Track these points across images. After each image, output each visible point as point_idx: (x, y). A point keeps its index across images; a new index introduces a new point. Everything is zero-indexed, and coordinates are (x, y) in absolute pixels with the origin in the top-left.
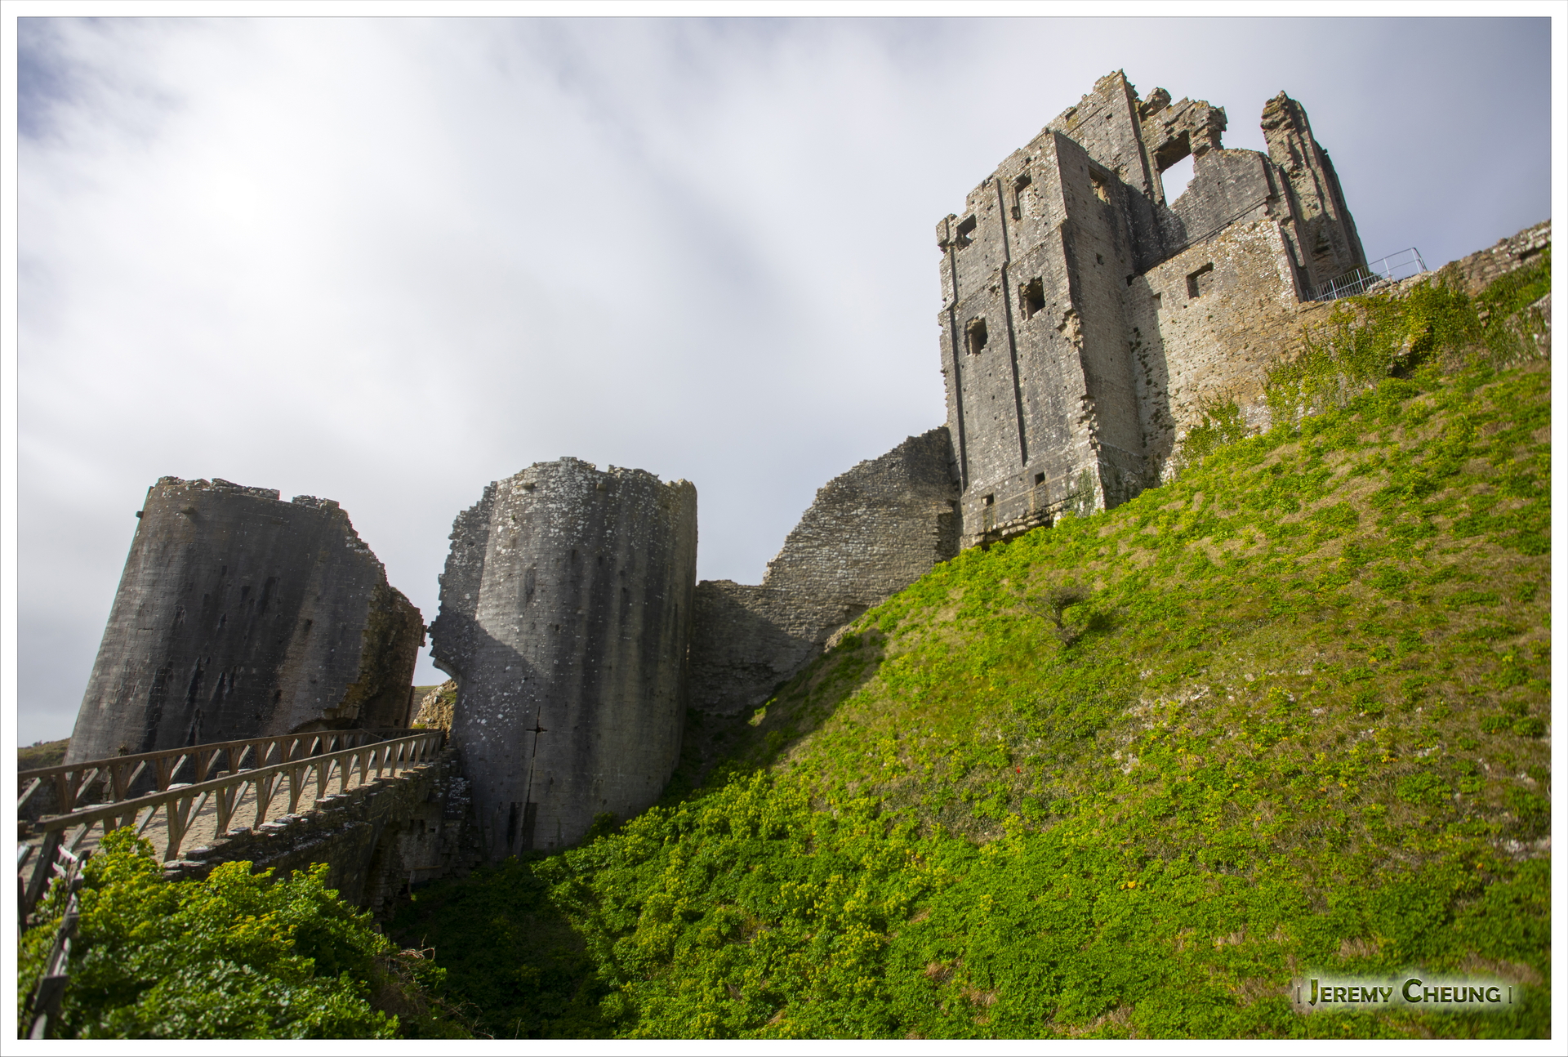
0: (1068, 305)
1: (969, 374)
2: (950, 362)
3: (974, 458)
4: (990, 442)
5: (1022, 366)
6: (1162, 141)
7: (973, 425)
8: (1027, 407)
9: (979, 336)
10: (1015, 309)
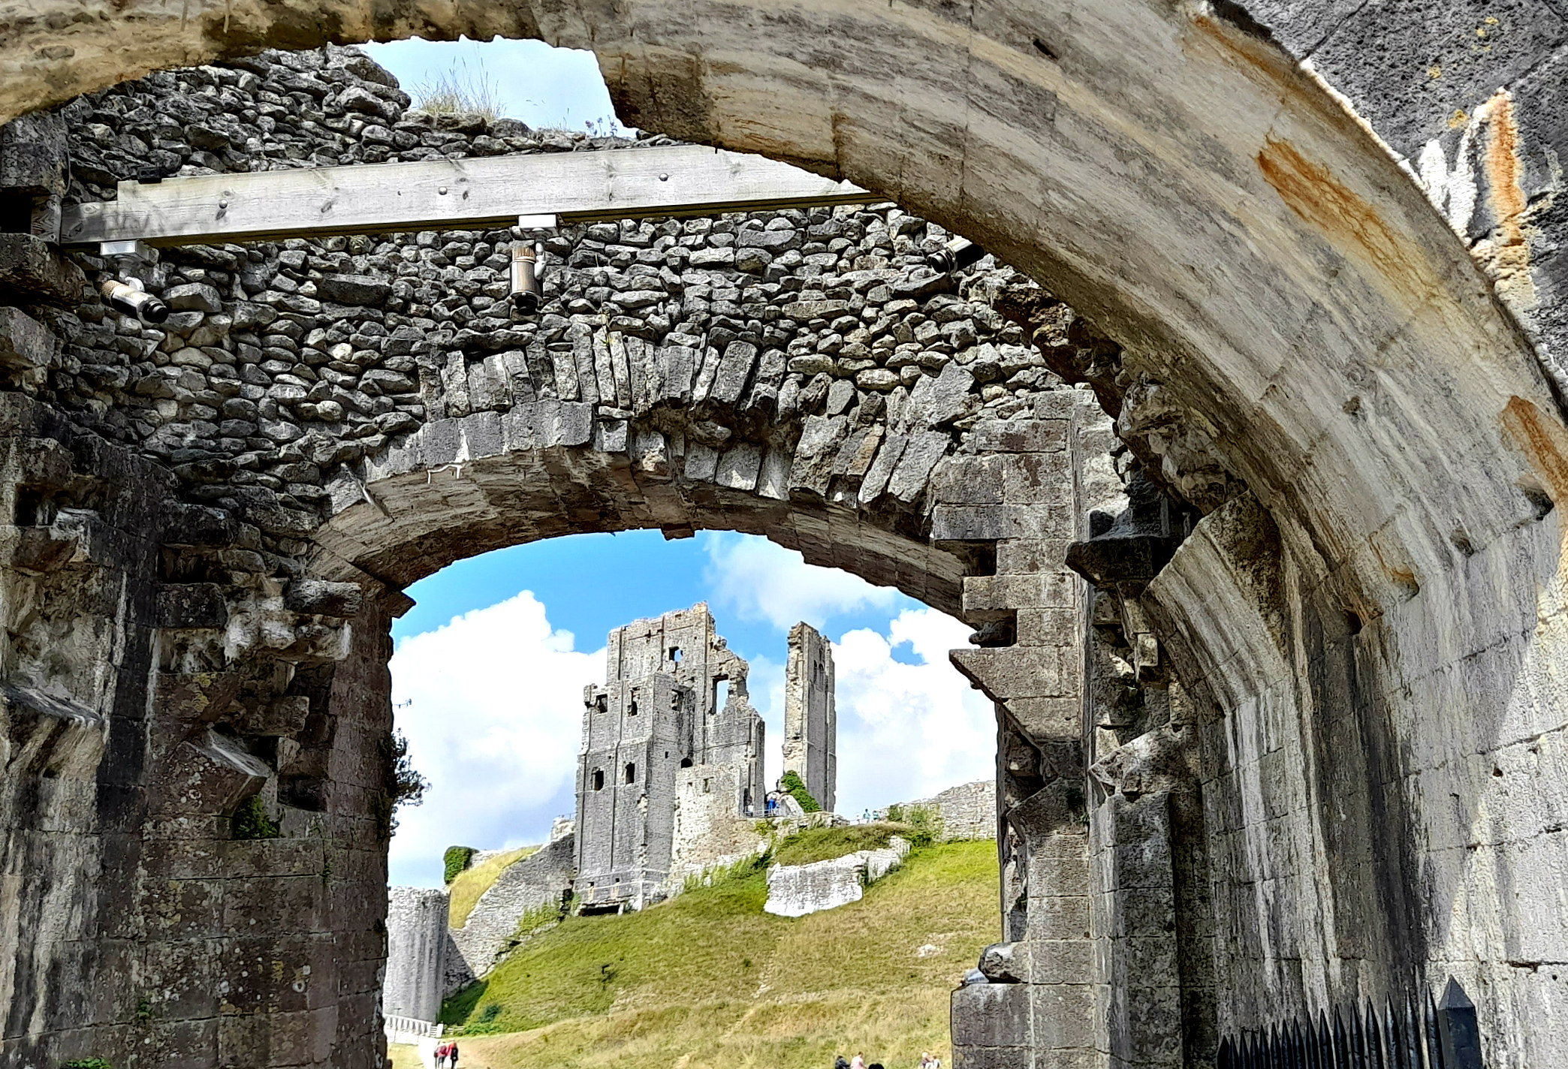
0: (643, 791)
1: (589, 801)
2: (580, 791)
3: (587, 857)
4: (597, 849)
5: (618, 814)
6: (716, 673)
7: (588, 836)
8: (617, 837)
9: (599, 777)
10: (619, 775)
